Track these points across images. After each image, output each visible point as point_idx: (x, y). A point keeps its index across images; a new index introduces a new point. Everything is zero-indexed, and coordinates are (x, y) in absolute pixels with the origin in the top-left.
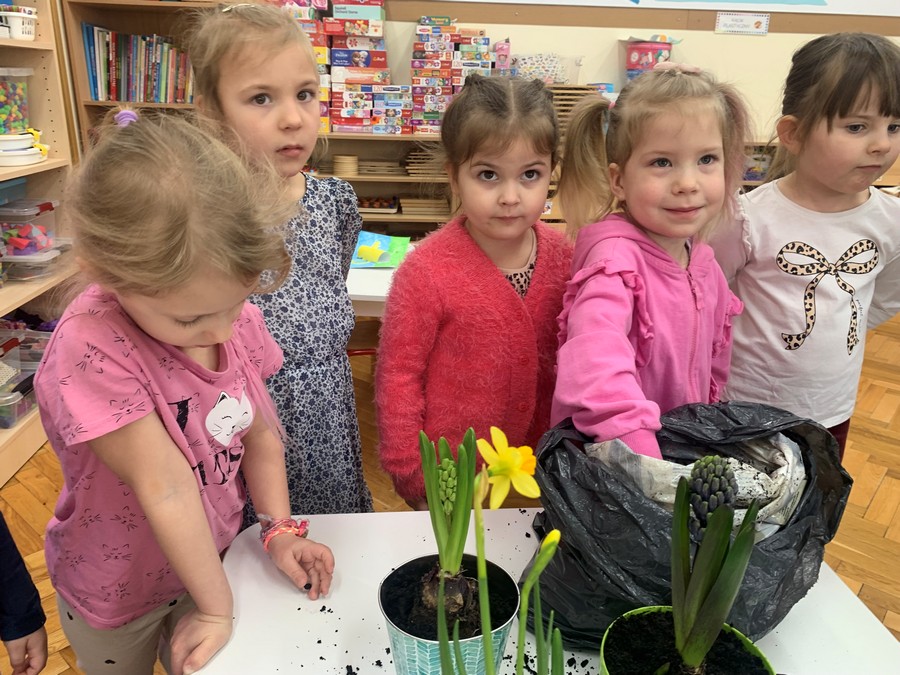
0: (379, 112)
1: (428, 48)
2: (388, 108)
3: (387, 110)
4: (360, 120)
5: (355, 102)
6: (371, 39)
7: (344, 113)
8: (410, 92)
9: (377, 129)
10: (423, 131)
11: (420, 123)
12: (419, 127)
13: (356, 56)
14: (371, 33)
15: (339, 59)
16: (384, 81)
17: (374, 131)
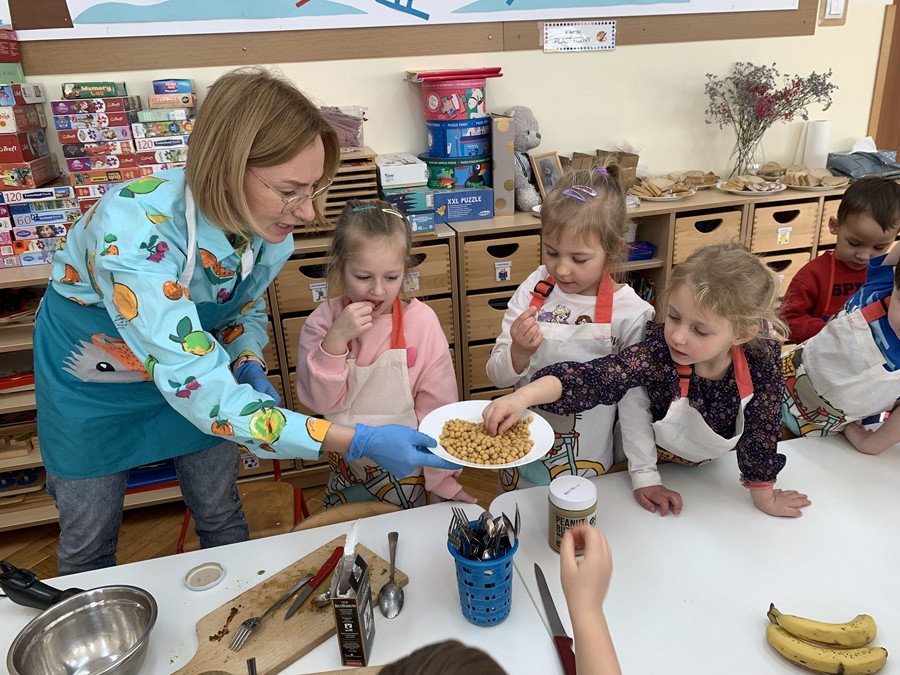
0: (25, 233)
9: (29, 259)
16: (24, 183)
17: (24, 263)
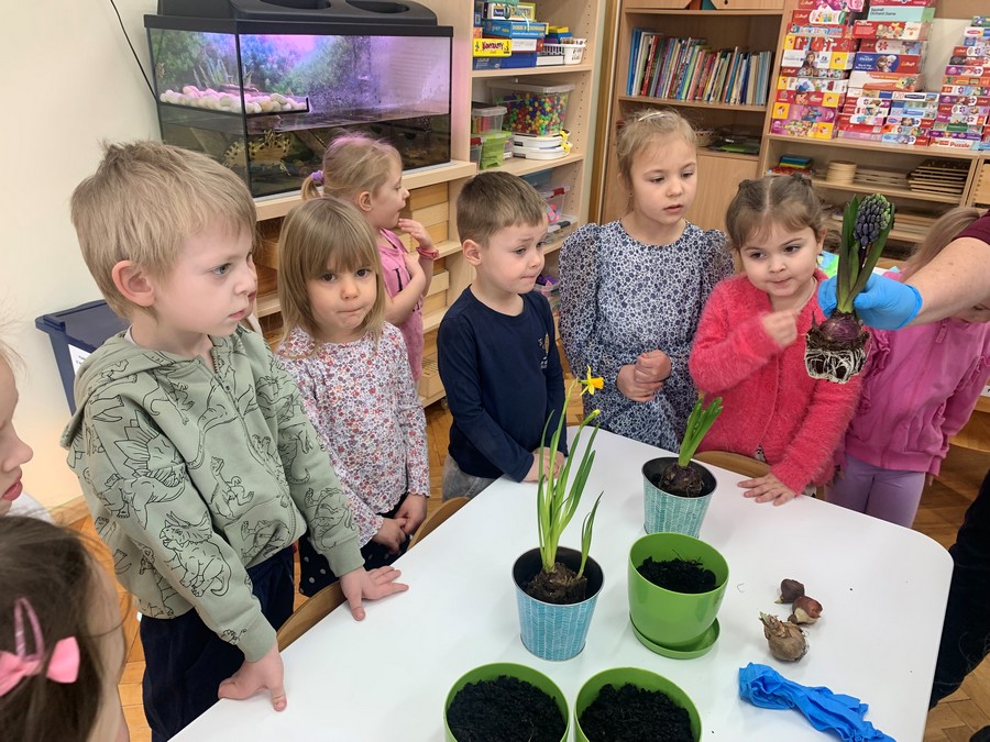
0: (894, 121)
1: (971, 53)
2: (905, 116)
3: (904, 119)
4: (871, 127)
5: (869, 109)
6: (904, 43)
7: (854, 120)
8: (937, 100)
9: (888, 138)
10: (942, 143)
11: (940, 134)
12: (937, 139)
13: (882, 60)
14: (906, 36)
15: (863, 63)
16: (908, 88)
17: (884, 140)
